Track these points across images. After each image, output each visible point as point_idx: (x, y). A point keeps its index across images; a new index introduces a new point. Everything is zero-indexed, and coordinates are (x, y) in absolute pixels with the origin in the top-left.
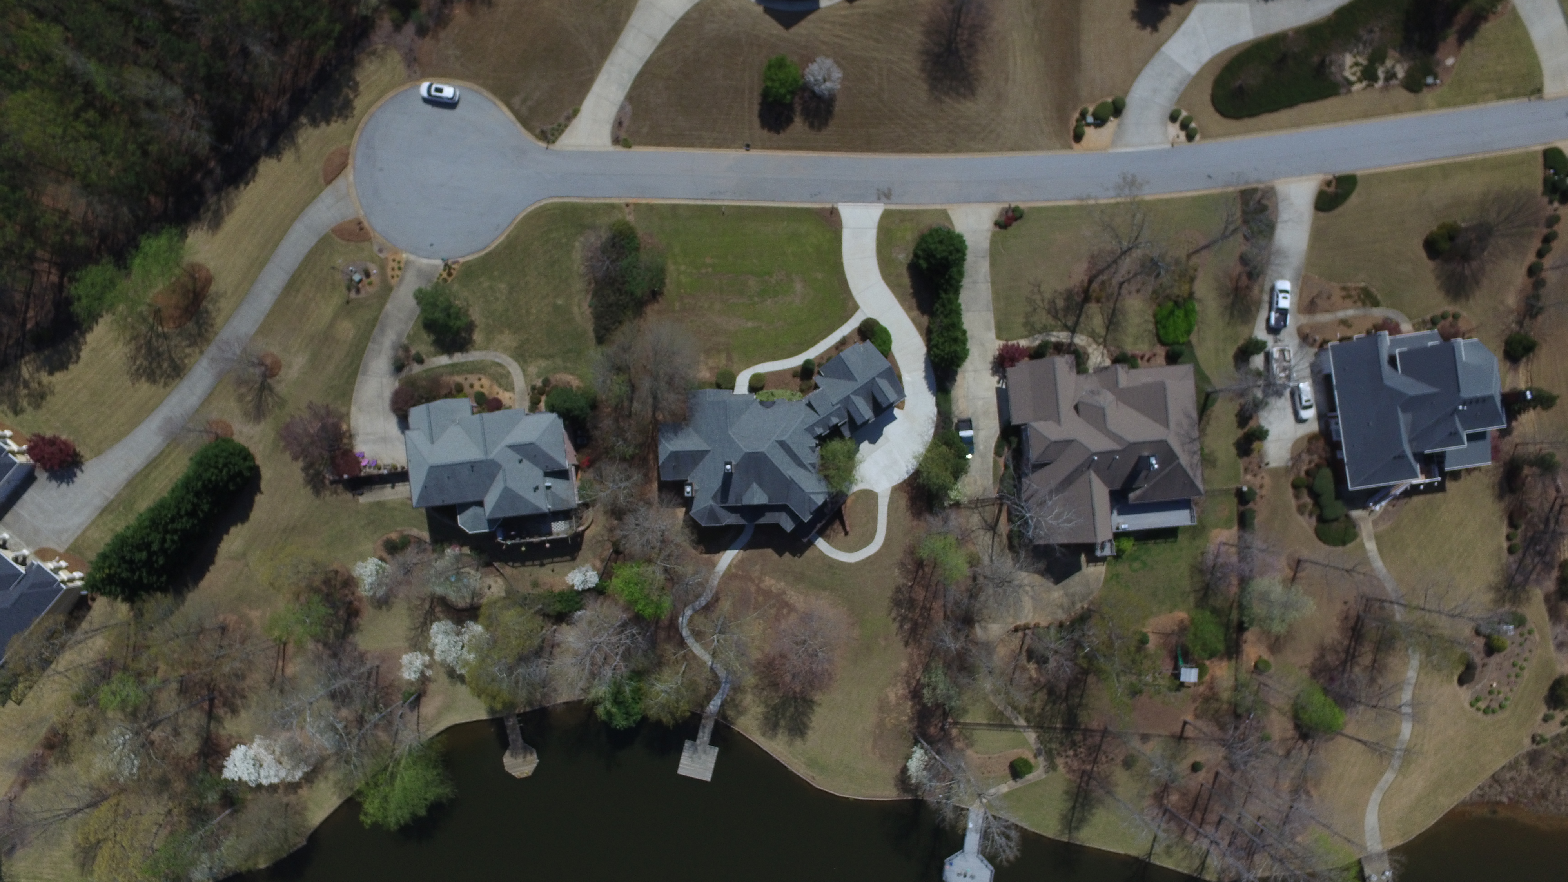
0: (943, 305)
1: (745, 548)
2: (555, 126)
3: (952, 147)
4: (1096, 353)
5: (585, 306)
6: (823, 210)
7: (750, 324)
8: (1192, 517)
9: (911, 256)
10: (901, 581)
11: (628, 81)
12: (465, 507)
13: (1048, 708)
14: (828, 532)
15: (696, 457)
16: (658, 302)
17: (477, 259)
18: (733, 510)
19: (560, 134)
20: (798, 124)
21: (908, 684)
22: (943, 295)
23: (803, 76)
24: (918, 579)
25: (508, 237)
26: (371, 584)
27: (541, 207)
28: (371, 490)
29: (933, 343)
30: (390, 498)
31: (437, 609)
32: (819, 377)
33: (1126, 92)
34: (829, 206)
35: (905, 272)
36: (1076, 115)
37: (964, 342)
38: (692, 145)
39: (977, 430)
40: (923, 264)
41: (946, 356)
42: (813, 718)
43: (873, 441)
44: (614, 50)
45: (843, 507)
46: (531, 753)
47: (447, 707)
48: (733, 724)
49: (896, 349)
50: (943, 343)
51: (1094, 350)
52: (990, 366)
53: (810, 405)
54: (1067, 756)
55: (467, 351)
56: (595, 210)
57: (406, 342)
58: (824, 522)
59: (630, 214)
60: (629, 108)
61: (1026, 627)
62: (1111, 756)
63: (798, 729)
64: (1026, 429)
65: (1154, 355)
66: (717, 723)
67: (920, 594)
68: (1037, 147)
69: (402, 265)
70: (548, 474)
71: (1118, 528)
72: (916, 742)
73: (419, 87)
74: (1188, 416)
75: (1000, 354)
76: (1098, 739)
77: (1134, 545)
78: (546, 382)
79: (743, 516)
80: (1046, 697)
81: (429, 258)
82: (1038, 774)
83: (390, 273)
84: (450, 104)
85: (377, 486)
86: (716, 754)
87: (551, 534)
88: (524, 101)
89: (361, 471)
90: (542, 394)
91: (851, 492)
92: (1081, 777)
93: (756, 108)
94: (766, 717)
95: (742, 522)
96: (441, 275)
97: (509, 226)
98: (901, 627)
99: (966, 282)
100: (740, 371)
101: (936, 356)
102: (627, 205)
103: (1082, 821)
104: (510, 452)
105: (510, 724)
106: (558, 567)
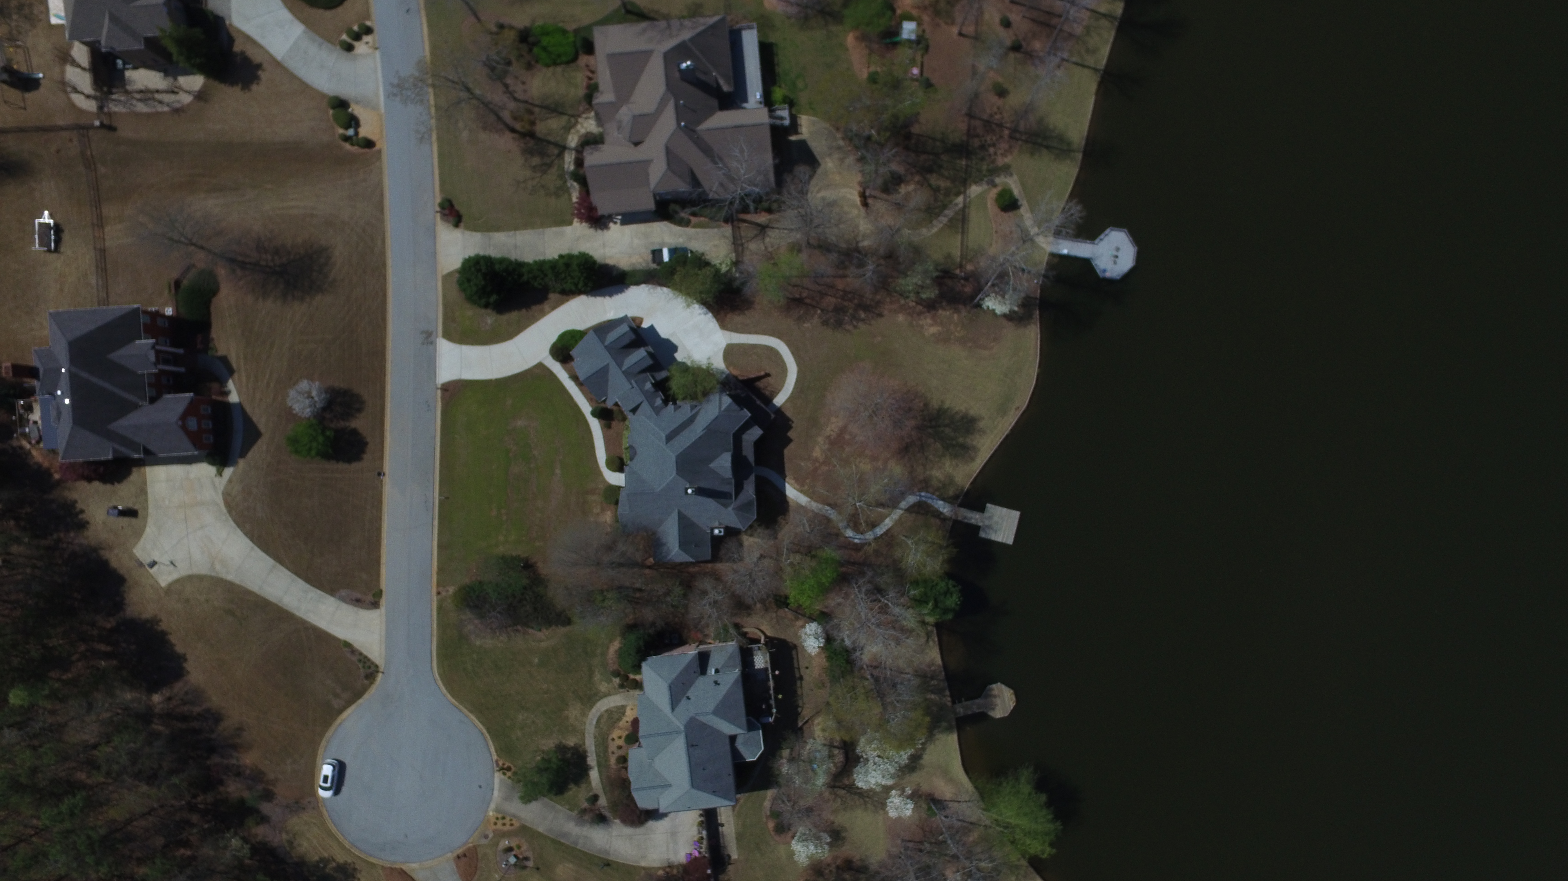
0: (535, 278)
1: (783, 476)
2: (360, 665)
3: (379, 271)
4: (585, 125)
5: (540, 635)
6: (443, 398)
7: (558, 471)
8: (750, 28)
9: (489, 311)
10: (816, 320)
11: (314, 593)
12: (736, 754)
13: (946, 173)
14: (767, 393)
15: (686, 525)
16: (535, 563)
17: (493, 741)
18: (739, 488)
19: (369, 660)
20: (359, 423)
21: (920, 314)
22: (525, 278)
23: (308, 419)
24: (814, 303)
25: (471, 712)
26: (816, 847)
27: (442, 679)
28: (725, 847)
29: (573, 288)
30: (733, 828)
31: (846, 782)
32: (607, 402)
33: (323, 96)
34: (439, 392)
35: (505, 317)
36: (347, 146)
37: (570, 257)
38: (379, 530)
39: (664, 244)
40: (493, 298)
41: (585, 275)
42: (957, 409)
43: (674, 348)
44: (285, 608)
45: (740, 378)
46: (992, 690)
47: (945, 773)
48: (962, 490)
49: (581, 325)
50: (572, 278)
51: (582, 127)
52: (599, 231)
53: (634, 410)
54: (995, 154)
55: (585, 752)
56: (443, 626)
57: (576, 812)
58: (754, 397)
59: (447, 591)
60: (343, 593)
61: (863, 196)
62: (995, 109)
63: (968, 424)
64: (660, 195)
65: (587, 66)
66: (961, 505)
67: (830, 301)
68: (379, 186)
69: (500, 816)
70: (703, 670)
71: (760, 103)
72: (979, 306)
73: (323, 799)
74: (644, 31)
75: (586, 222)
76: (977, 123)
77: (780, 87)
78: (616, 674)
79: (747, 478)
80: (934, 175)
81: (493, 790)
82: (1014, 184)
83: (507, 828)
84: (340, 768)
85: (721, 841)
86: (993, 506)
87: (766, 669)
88: (336, 696)
89: (705, 857)
90: (627, 678)
91: (726, 370)
92: (1017, 140)
93: (342, 466)
94: (956, 456)
95: (752, 478)
96: (509, 778)
97: (460, 710)
98: (863, 320)
99: (514, 256)
100: (604, 481)
101: (586, 285)
102: (439, 593)
103: (1061, 139)
104: (678, 709)
105: (962, 710)
106: (803, 663)
